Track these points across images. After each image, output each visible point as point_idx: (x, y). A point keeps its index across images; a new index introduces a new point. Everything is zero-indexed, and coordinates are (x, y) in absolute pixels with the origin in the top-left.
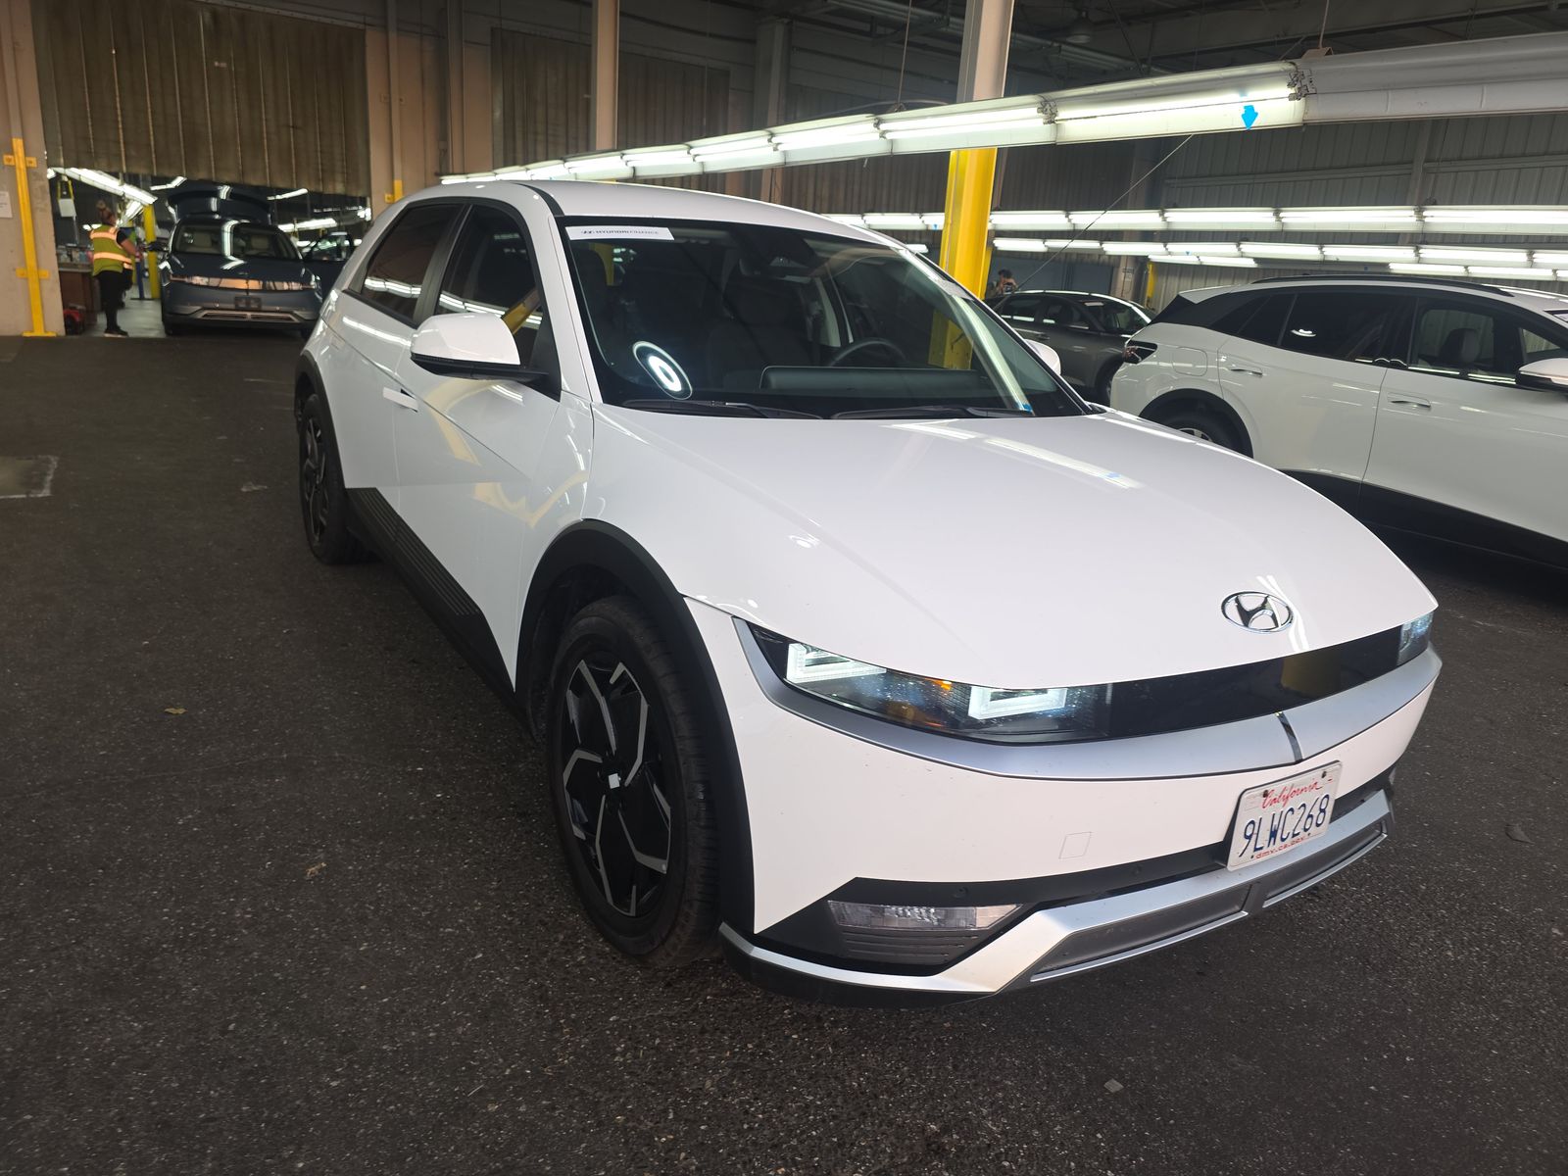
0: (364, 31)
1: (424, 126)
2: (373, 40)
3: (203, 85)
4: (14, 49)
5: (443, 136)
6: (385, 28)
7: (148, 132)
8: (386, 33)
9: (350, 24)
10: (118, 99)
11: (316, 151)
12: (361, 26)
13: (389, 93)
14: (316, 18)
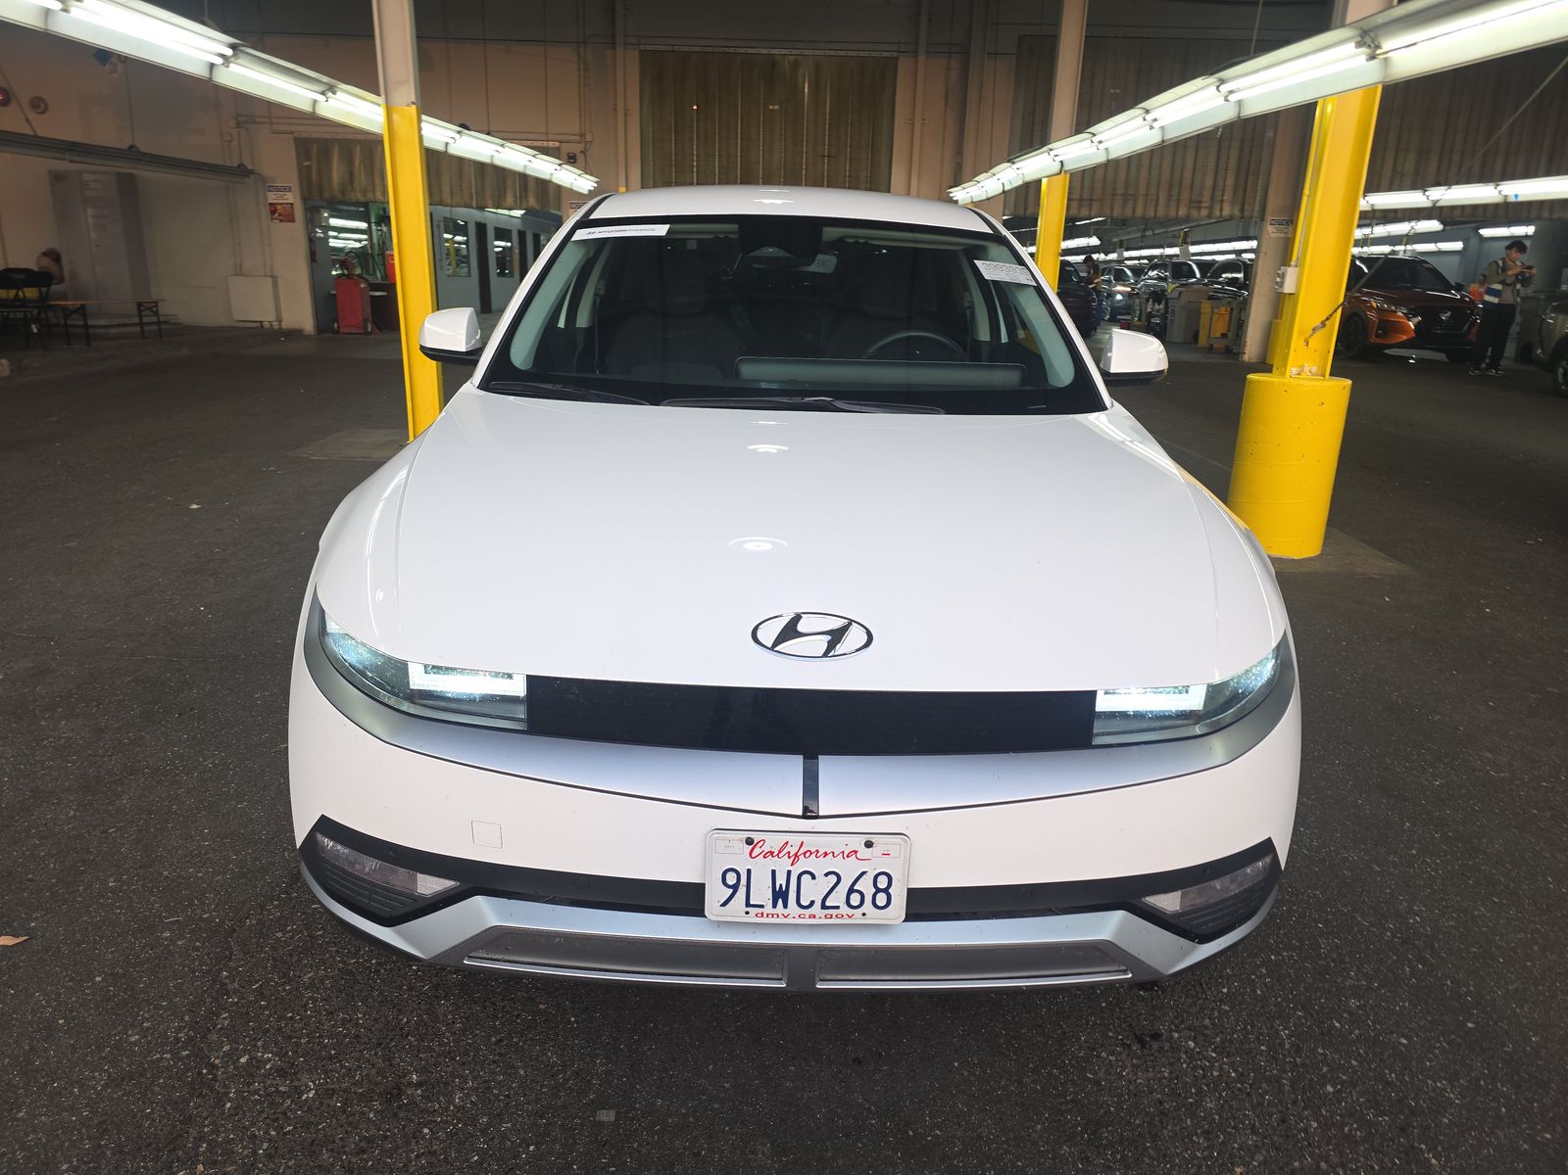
0: (897, 59)
1: (943, 142)
2: (904, 64)
3: (759, 126)
4: (625, 114)
5: (959, 151)
6: (916, 53)
7: (715, 172)
8: (916, 57)
9: (885, 54)
10: (695, 147)
11: (845, 176)
12: (895, 54)
13: (914, 114)
14: (855, 53)
